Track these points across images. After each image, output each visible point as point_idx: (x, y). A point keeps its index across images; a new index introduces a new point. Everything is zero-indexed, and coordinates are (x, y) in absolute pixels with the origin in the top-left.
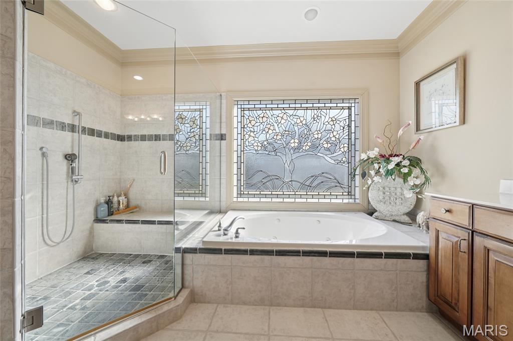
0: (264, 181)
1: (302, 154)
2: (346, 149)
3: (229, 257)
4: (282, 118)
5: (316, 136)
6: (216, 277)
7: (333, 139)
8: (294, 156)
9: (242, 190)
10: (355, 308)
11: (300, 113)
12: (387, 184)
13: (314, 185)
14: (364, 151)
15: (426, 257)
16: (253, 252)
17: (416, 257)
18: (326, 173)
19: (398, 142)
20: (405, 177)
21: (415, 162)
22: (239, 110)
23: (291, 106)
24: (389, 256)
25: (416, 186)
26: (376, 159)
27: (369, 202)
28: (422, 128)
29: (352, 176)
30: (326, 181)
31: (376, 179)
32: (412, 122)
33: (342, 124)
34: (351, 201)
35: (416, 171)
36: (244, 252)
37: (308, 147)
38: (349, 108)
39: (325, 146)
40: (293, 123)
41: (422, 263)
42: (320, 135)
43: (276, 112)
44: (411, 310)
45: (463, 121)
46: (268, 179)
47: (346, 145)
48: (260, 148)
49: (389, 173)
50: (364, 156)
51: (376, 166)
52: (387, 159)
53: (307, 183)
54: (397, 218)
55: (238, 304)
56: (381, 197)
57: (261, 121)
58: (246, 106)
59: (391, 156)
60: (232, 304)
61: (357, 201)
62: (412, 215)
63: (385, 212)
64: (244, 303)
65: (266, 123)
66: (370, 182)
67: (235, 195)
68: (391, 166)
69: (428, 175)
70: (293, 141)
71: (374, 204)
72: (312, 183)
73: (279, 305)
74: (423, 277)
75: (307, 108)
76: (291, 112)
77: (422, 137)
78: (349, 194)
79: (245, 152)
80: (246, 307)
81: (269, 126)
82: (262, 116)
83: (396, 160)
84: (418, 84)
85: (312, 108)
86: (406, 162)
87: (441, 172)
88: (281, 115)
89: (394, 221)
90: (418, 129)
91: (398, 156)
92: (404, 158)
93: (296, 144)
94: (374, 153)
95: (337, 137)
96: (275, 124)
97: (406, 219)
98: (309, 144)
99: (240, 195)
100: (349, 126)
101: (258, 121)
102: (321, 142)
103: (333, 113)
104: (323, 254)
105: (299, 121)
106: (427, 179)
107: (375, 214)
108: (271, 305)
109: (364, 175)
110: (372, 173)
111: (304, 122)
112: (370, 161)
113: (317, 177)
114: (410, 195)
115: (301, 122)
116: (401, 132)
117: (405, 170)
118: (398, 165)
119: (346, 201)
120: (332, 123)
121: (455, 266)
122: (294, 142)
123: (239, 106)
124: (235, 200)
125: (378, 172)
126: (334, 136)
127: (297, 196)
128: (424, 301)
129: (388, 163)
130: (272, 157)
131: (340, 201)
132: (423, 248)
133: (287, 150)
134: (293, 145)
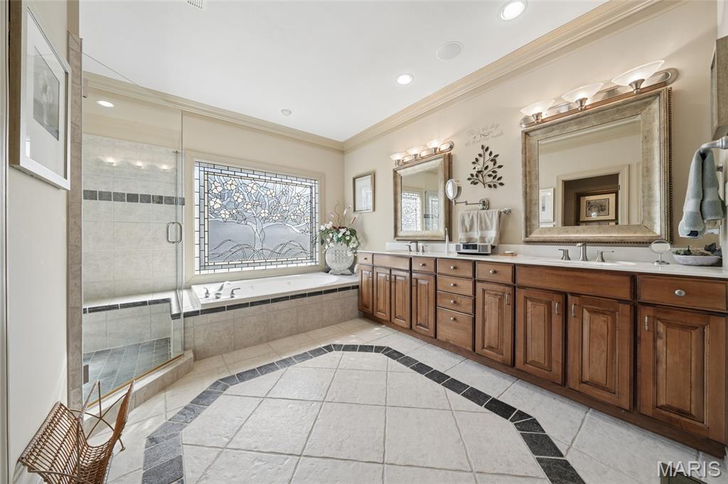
0: (234, 250)
1: (272, 224)
2: (309, 221)
3: (232, 312)
4: (252, 188)
5: (284, 208)
6: (219, 332)
7: (299, 212)
8: (264, 226)
9: (206, 261)
10: (323, 327)
11: (270, 185)
12: (337, 248)
13: (283, 252)
14: (322, 224)
15: (357, 287)
16: (253, 304)
17: (354, 288)
18: (294, 241)
19: (344, 218)
20: (348, 242)
21: (353, 233)
22: (202, 173)
23: (261, 177)
24: (341, 289)
25: (353, 248)
26: (330, 230)
27: (326, 264)
28: (357, 210)
29: (313, 243)
30: (293, 248)
31: (331, 244)
32: (352, 206)
33: (305, 200)
34: (313, 264)
35: (354, 238)
36: (246, 305)
37: (277, 218)
38: (311, 187)
39: (293, 217)
40: (263, 194)
41: (356, 290)
42: (288, 208)
43: (247, 182)
44: (351, 319)
45: (374, 210)
46: (238, 248)
47: (309, 218)
48: (227, 216)
49: (339, 240)
50: (323, 228)
51: (331, 235)
52: (337, 229)
53: (277, 251)
54: (343, 272)
55: (239, 349)
56: (334, 259)
57: (229, 189)
58: (210, 170)
59: (340, 228)
60: (235, 350)
61: (317, 263)
62: (351, 268)
63: (337, 269)
64: (246, 347)
65: (234, 191)
66: (327, 247)
67: (197, 267)
68: (340, 235)
69: (360, 241)
70: (263, 211)
71: (329, 264)
72: (281, 250)
73: (274, 339)
74: (356, 299)
75: (276, 182)
76: (261, 183)
77: (356, 216)
78: (312, 258)
79: (209, 220)
80: (247, 349)
81: (238, 194)
82: (230, 182)
83: (343, 231)
84: (354, 179)
85: (281, 183)
86: (348, 233)
87: (366, 240)
88: (251, 185)
89: (342, 274)
90: (355, 210)
91: (343, 228)
92: (347, 230)
93: (267, 215)
94: (329, 226)
95: (302, 210)
96: (245, 193)
97: (349, 272)
98: (279, 215)
99: (203, 267)
100: (311, 202)
101: (226, 188)
102: (289, 213)
103: (299, 189)
104: (304, 295)
105: (268, 193)
106: (359, 243)
107: (331, 271)
108: (268, 341)
109: (322, 242)
110: (328, 240)
111: (273, 195)
112: (327, 232)
113: (285, 245)
114: (350, 254)
115: (271, 194)
116: (345, 212)
117: (348, 238)
118: (344, 234)
119: (309, 264)
120: (297, 198)
121: (368, 285)
122: (265, 213)
123: (202, 169)
124: (197, 273)
125: (332, 240)
126: (299, 209)
127: (268, 264)
128: (356, 312)
129: (338, 233)
130: (242, 226)
131: (305, 265)
132: (356, 283)
133: (257, 219)
134: (263, 215)
